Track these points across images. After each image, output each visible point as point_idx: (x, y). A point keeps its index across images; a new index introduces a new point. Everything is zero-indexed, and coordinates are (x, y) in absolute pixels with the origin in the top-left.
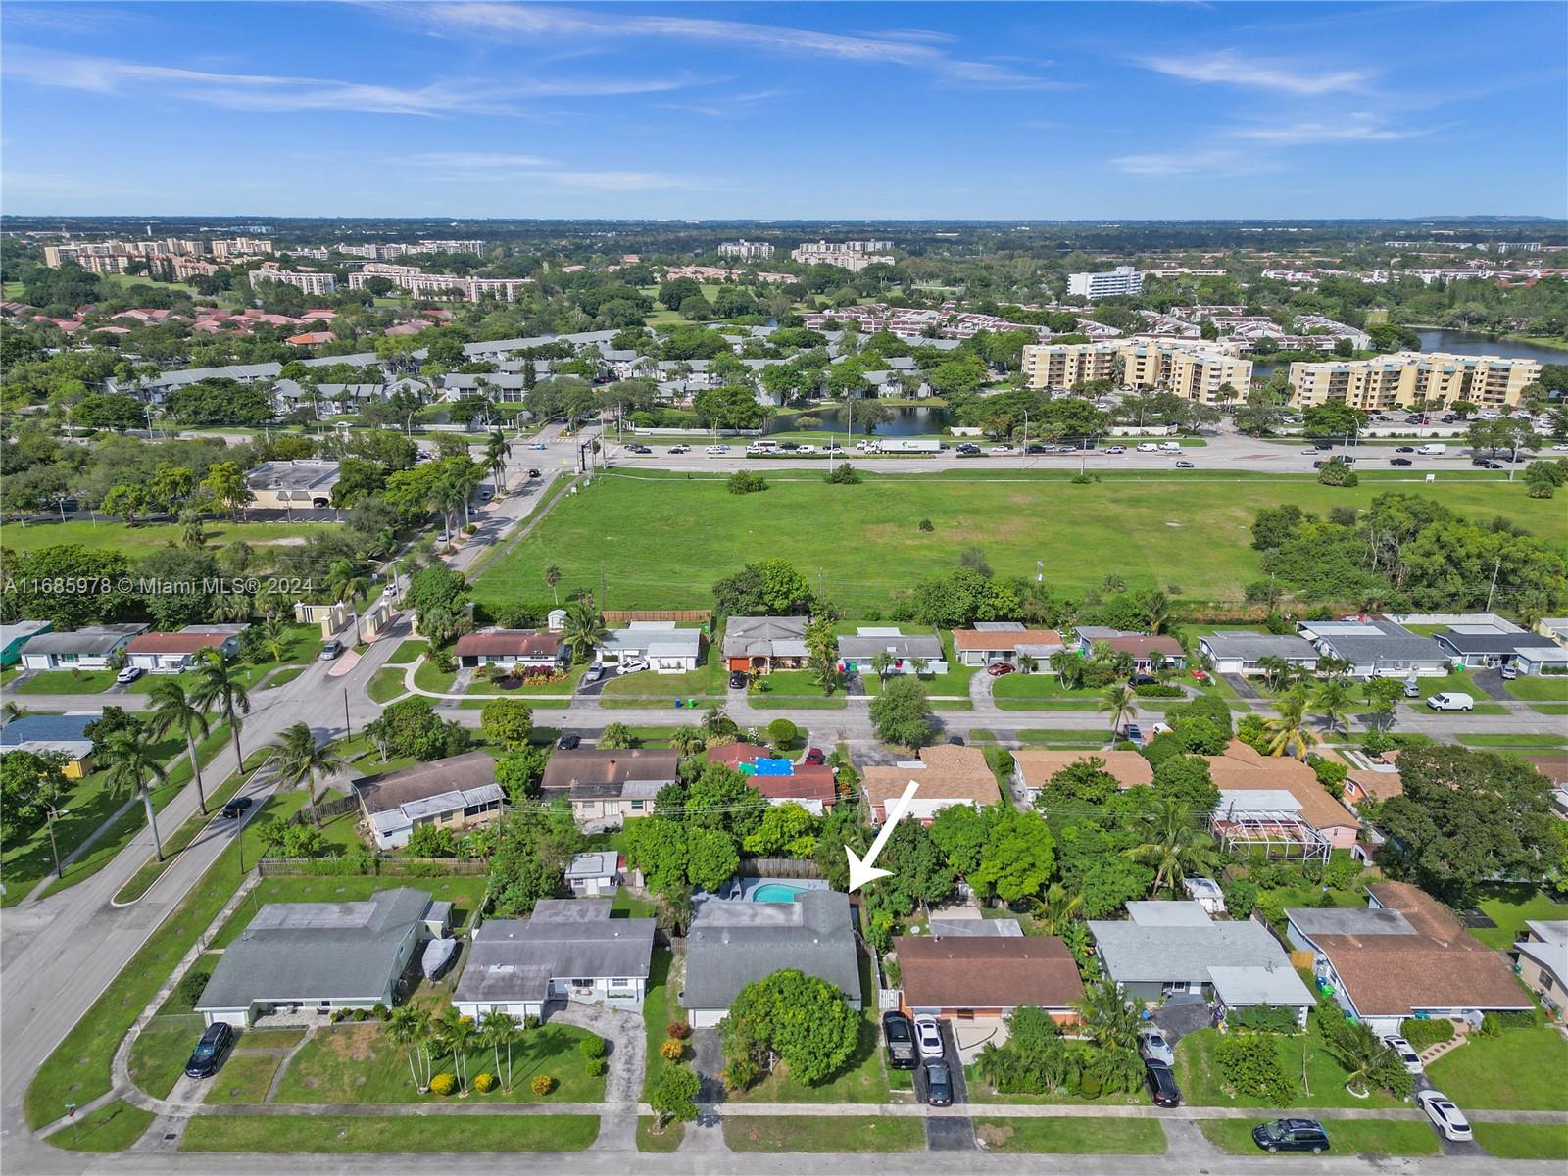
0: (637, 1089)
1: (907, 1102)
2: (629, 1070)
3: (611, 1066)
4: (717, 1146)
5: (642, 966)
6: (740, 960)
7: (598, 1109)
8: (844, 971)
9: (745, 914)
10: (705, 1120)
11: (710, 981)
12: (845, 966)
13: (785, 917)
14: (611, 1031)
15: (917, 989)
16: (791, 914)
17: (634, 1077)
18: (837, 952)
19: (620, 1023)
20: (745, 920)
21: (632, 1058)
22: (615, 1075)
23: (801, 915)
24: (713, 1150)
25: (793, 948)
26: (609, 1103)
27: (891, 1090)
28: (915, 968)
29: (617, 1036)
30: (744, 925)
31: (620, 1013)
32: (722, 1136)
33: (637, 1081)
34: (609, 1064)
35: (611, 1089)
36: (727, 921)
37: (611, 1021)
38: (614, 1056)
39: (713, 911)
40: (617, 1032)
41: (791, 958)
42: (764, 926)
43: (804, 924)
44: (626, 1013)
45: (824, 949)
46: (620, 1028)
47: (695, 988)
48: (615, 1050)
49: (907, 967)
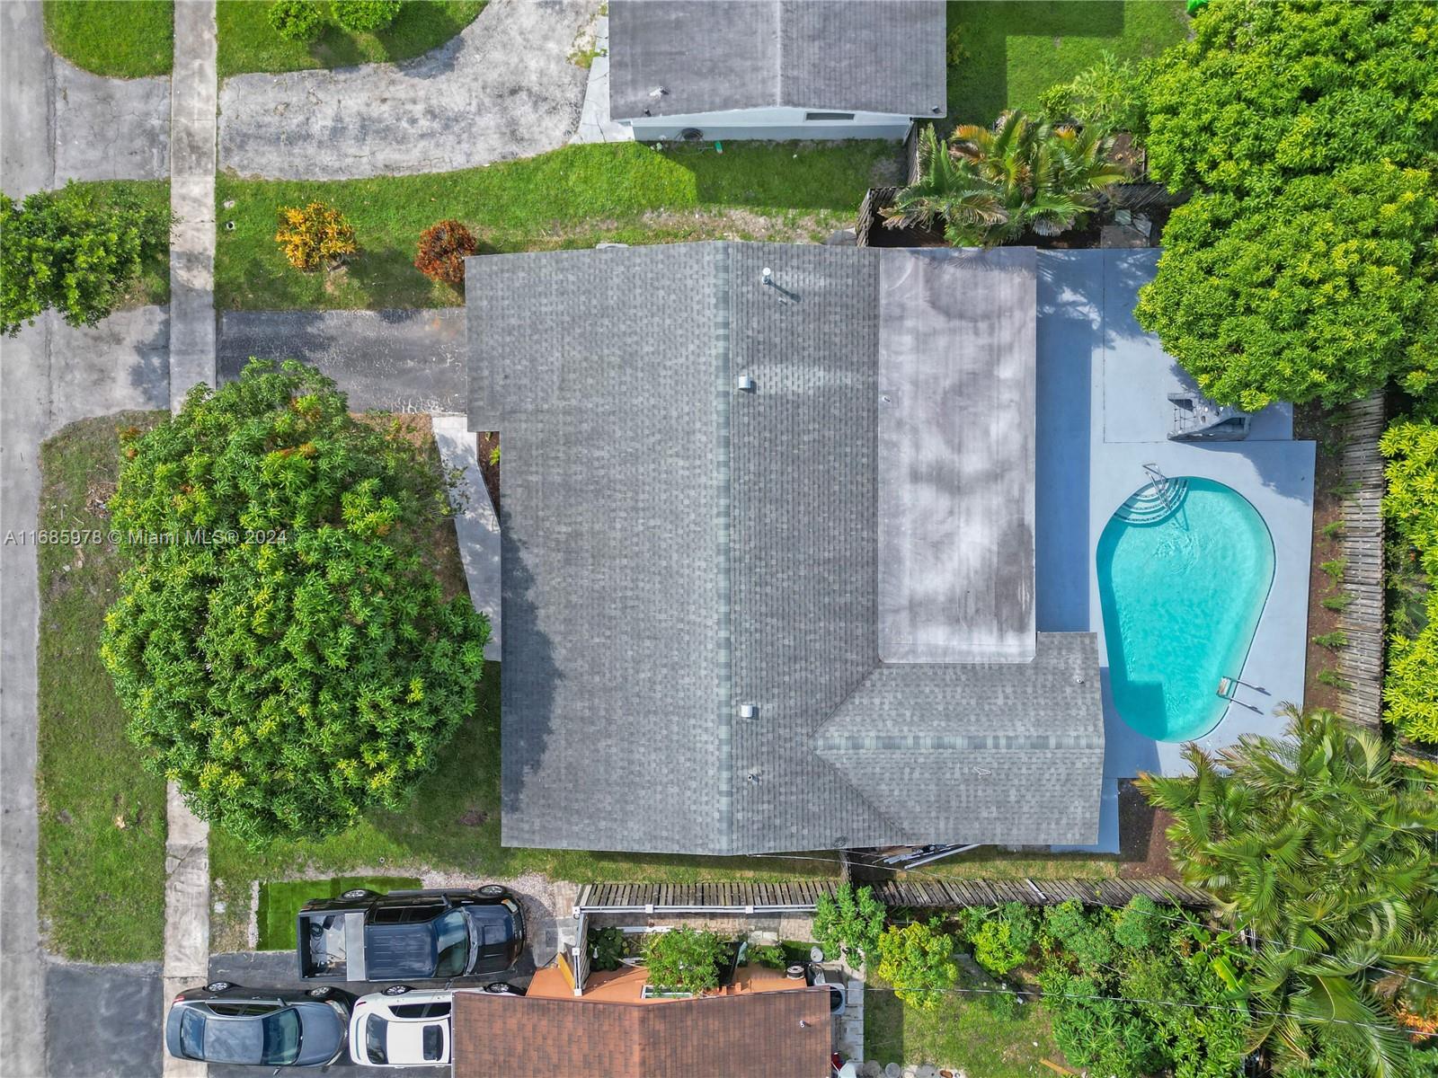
0: (269, 164)
1: (216, 929)
2: (337, 132)
3: (354, 75)
4: (63, 399)
5: (656, 92)
6: (658, 437)
7: (197, 63)
8: (609, 799)
9: (958, 448)
10: (156, 361)
11: (567, 339)
12: (631, 808)
13: (942, 598)
14: (497, 55)
15: (519, 1048)
16: (958, 621)
17: (311, 150)
18: (693, 784)
19: (532, 79)
20: (917, 446)
21: (384, 138)
22: (321, 95)
23: (948, 660)
24: (50, 391)
25: (709, 623)
26: (219, 89)
27: (257, 882)
28: (606, 1060)
29: (476, 79)
30: (894, 445)
31: (574, 76)
32: (99, 412)
33: (297, 161)
34: (366, 69)
35: (269, 88)
36: (915, 383)
37: (540, 48)
38: (393, 82)
39: (983, 326)
40: (492, 76)
41: (663, 616)
42: (883, 521)
43: (889, 667)
44: (572, 94)
45: (705, 737)
46: (511, 81)
47: (540, 289)
48: (416, 80)
49: (605, 1028)
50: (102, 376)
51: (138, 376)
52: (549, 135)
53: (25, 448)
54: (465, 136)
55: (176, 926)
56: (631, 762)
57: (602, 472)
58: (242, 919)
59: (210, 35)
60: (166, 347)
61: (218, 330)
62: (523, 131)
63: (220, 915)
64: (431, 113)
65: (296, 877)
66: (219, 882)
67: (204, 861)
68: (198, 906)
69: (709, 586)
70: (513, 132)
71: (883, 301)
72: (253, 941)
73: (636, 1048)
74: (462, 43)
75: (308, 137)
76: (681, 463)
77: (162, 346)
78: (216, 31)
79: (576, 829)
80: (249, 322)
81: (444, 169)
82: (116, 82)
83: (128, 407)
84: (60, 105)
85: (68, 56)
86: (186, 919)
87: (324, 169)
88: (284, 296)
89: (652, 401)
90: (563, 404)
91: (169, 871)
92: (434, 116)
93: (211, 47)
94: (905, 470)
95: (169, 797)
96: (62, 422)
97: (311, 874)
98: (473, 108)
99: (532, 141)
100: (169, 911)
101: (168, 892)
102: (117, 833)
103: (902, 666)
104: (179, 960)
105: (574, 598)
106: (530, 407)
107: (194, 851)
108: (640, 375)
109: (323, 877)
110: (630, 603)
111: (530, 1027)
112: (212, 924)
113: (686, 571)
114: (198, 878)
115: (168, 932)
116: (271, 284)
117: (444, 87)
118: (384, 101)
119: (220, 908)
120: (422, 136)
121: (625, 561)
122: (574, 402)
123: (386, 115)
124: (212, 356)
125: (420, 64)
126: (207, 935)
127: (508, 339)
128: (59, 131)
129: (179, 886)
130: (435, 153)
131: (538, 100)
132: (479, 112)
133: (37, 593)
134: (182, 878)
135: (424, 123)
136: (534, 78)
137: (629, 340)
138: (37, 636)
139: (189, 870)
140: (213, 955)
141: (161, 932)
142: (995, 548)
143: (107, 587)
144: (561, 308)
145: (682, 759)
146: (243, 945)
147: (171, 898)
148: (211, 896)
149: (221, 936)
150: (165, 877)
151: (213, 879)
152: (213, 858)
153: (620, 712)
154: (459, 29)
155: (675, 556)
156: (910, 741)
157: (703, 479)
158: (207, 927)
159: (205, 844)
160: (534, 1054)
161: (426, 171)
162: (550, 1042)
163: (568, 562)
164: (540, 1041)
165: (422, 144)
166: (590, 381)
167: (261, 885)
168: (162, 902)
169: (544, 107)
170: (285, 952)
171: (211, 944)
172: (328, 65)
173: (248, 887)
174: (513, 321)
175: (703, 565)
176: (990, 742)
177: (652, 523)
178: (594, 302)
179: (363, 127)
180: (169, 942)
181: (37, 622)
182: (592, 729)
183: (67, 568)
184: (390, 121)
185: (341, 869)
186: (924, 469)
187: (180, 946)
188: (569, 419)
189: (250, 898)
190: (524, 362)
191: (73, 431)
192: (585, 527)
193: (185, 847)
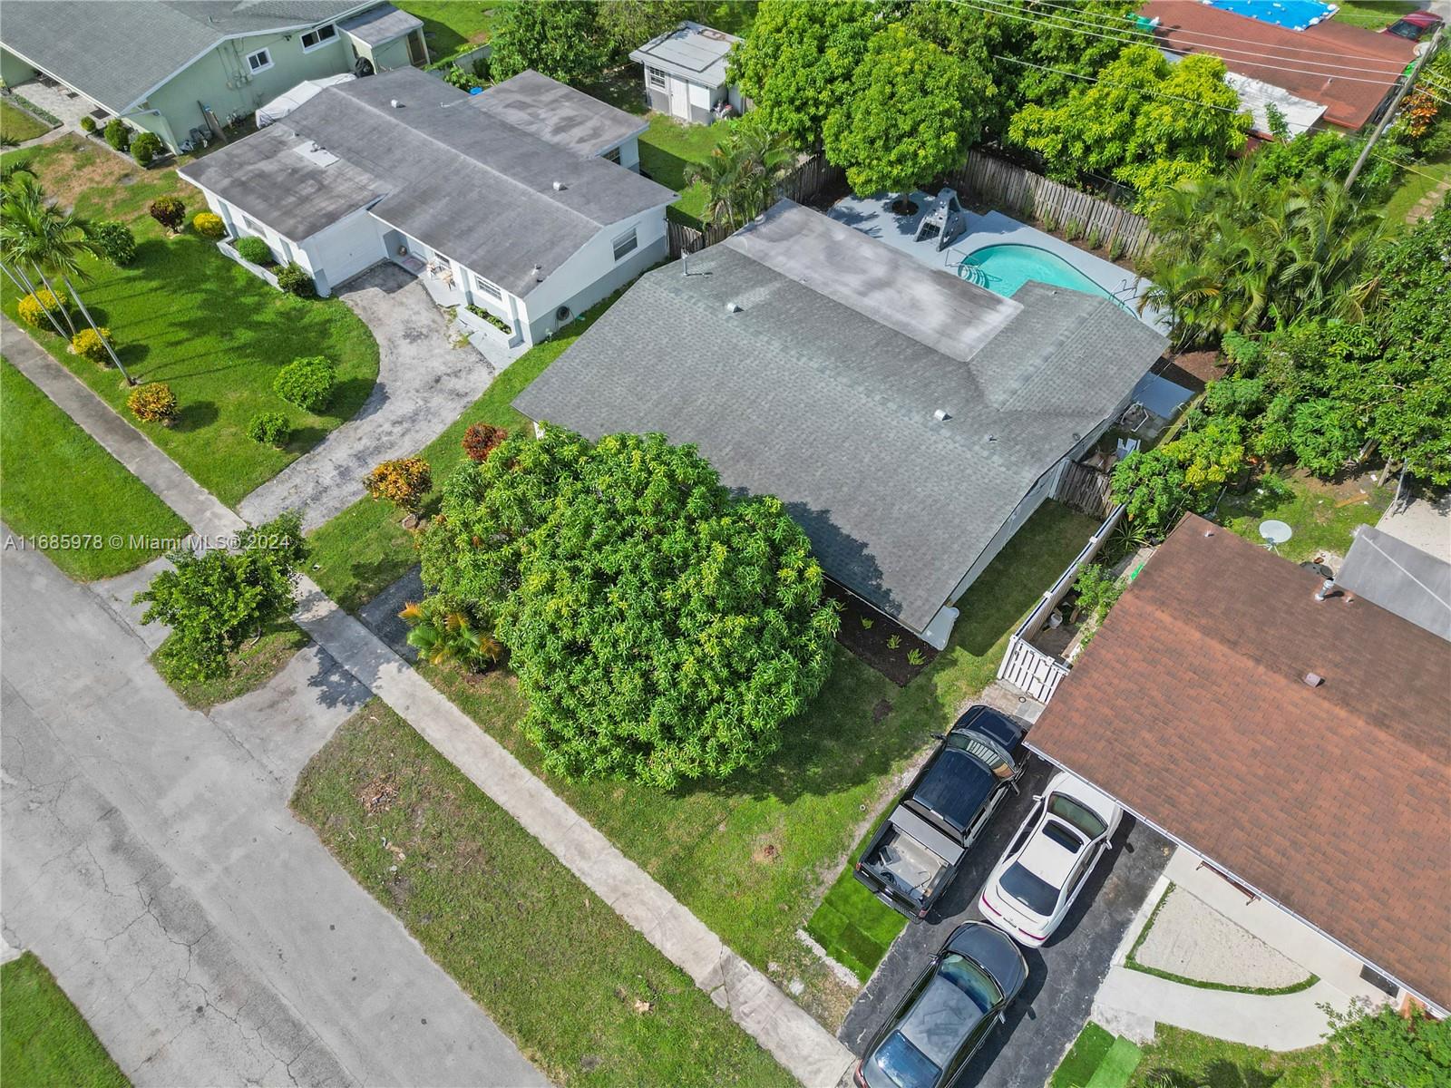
2: (344, 472)
3: (327, 443)
4: (280, 762)
5: (535, 271)
6: (721, 365)
7: (208, 514)
8: (939, 532)
9: (864, 271)
10: (335, 678)
11: (615, 379)
12: (957, 521)
13: (949, 321)
14: (409, 375)
15: (1107, 711)
16: (970, 322)
17: (335, 492)
18: (969, 471)
19: (442, 369)
20: (846, 285)
21: (380, 452)
22: (314, 466)
23: (992, 337)
24: (263, 766)
25: (864, 401)
26: (238, 515)
27: (800, 932)
28: (1157, 645)
29: (408, 392)
30: (835, 292)
31: (465, 352)
32: (320, 746)
33: (331, 504)
34: (331, 437)
35: (274, 488)
36: (807, 268)
37: (432, 356)
38: (357, 428)
39: (804, 232)
40: (417, 384)
41: (837, 425)
42: (876, 318)
43: (973, 360)
44: (474, 358)
45: (940, 446)
46: (431, 378)
47: (572, 376)
48: (371, 417)
49: (1128, 629)
50: (300, 723)
51: (329, 700)
52: (481, 381)
53: (278, 822)
54: (430, 416)
55: (782, 1047)
56: (923, 502)
57: (712, 407)
58: (824, 972)
59: (204, 495)
60: (336, 663)
61: (365, 624)
62: (462, 391)
63: (805, 991)
64: (395, 423)
65: (823, 892)
66: (773, 966)
67: (742, 964)
68: (779, 1007)
69: (839, 388)
70: (458, 395)
71: (750, 256)
72: (852, 981)
73: (1158, 614)
74: (382, 386)
75: (326, 489)
76: (748, 362)
77: (329, 665)
78: (206, 490)
79: (946, 568)
80: (385, 601)
81: (434, 438)
82: (151, 564)
83: (340, 723)
84: (116, 606)
85: (99, 577)
86: (782, 1029)
87: (354, 494)
88: (396, 565)
89: (697, 356)
90: (650, 404)
91: (723, 1006)
92: (400, 423)
93: (210, 500)
94: (855, 296)
95: (658, 947)
96: (293, 777)
97: (830, 877)
98: (421, 403)
99: (473, 390)
100: (762, 1040)
101: (743, 1024)
102: (648, 1022)
103: (977, 356)
104: (818, 1071)
105: (778, 471)
106: (634, 423)
107: (724, 967)
108: (675, 353)
109: (841, 869)
110: (811, 439)
111: (1093, 691)
112: (807, 1008)
113: (819, 396)
114: (753, 984)
115: (782, 1058)
116: (379, 569)
117: (392, 408)
118: (360, 439)
119: (797, 987)
120: (403, 435)
121: (781, 427)
122: (655, 397)
123: (368, 444)
124: (375, 640)
125: (365, 410)
126: (813, 1022)
127: (581, 411)
128: (127, 620)
129: (746, 1009)
130: (419, 436)
131: (456, 374)
132: (426, 401)
133: (384, 911)
134: (741, 999)
135: (398, 430)
136: (443, 368)
137: (650, 348)
138: (416, 943)
139: (739, 986)
140: (838, 1034)
141: (777, 1066)
142: (939, 287)
143: (441, 852)
144: (595, 371)
145: (946, 469)
146: (849, 993)
147: (750, 1026)
148: (779, 986)
149: (825, 1009)
150: (726, 1015)
151: (765, 969)
152: (747, 955)
153: (881, 488)
154: (374, 382)
155: (803, 397)
156: (1032, 369)
157: (769, 355)
158: (806, 1016)
159: (727, 951)
160: (1120, 702)
161: (423, 447)
162: (1116, 681)
163: (751, 461)
164: (1110, 690)
165: (407, 438)
166: (651, 381)
167: (805, 929)
168: (748, 1039)
169: (463, 374)
170: (885, 958)
171: (825, 1025)
172: (305, 451)
173: (798, 944)
174: (575, 401)
175: (823, 384)
176: (1062, 338)
177: (770, 398)
178: (610, 352)
179: (359, 458)
180: (791, 1066)
181: (406, 933)
182: (879, 513)
183: (394, 868)
184: (375, 443)
185: (845, 848)
186: (862, 289)
187: (805, 1058)
188: (662, 406)
189: (809, 951)
190: (603, 410)
191: (307, 776)
192: (737, 437)
193: (715, 971)
